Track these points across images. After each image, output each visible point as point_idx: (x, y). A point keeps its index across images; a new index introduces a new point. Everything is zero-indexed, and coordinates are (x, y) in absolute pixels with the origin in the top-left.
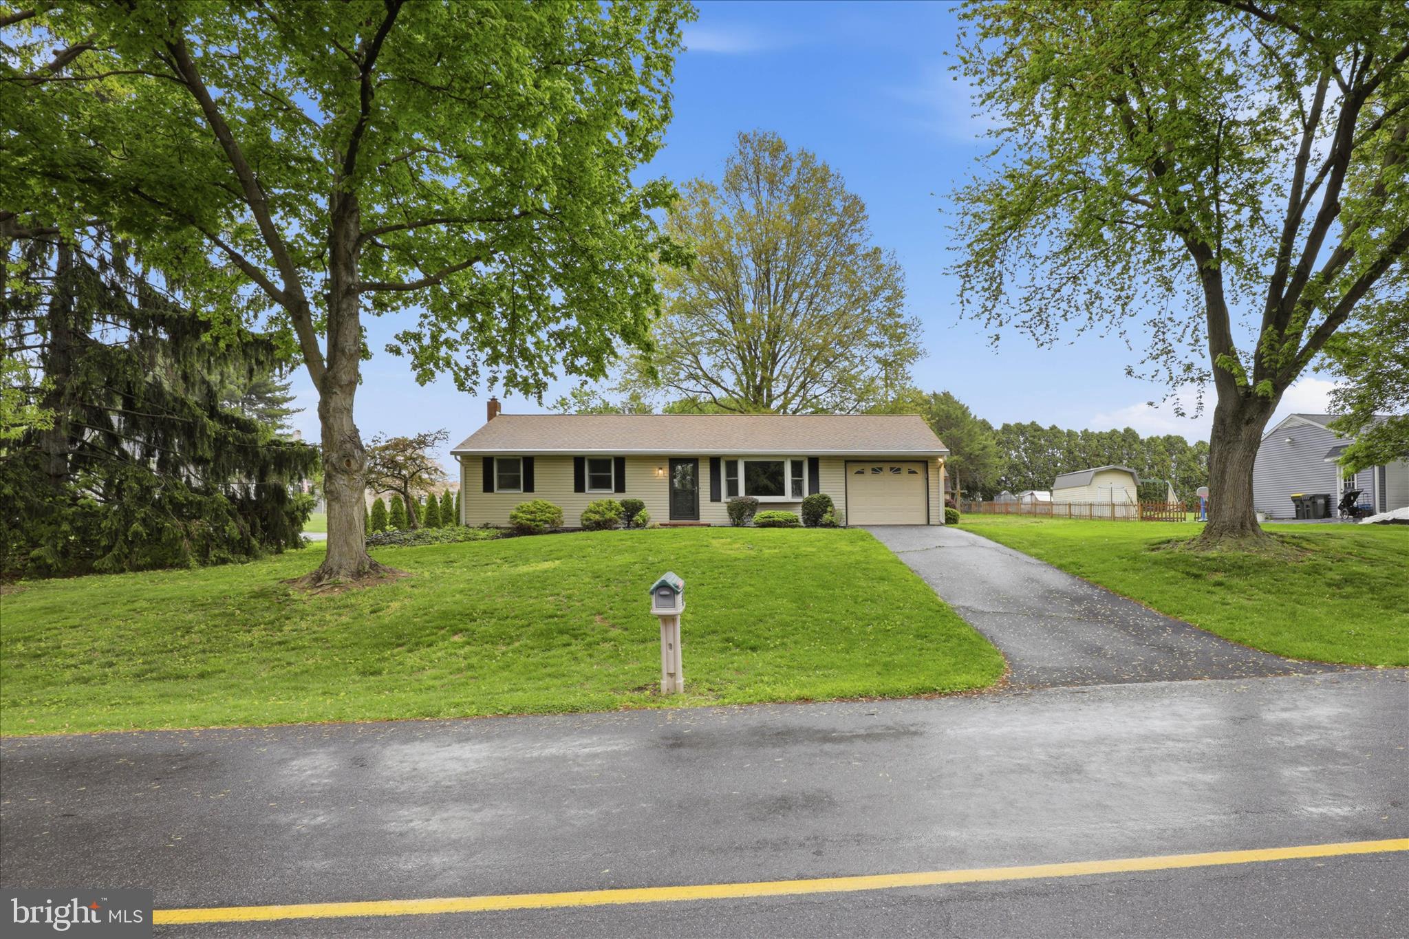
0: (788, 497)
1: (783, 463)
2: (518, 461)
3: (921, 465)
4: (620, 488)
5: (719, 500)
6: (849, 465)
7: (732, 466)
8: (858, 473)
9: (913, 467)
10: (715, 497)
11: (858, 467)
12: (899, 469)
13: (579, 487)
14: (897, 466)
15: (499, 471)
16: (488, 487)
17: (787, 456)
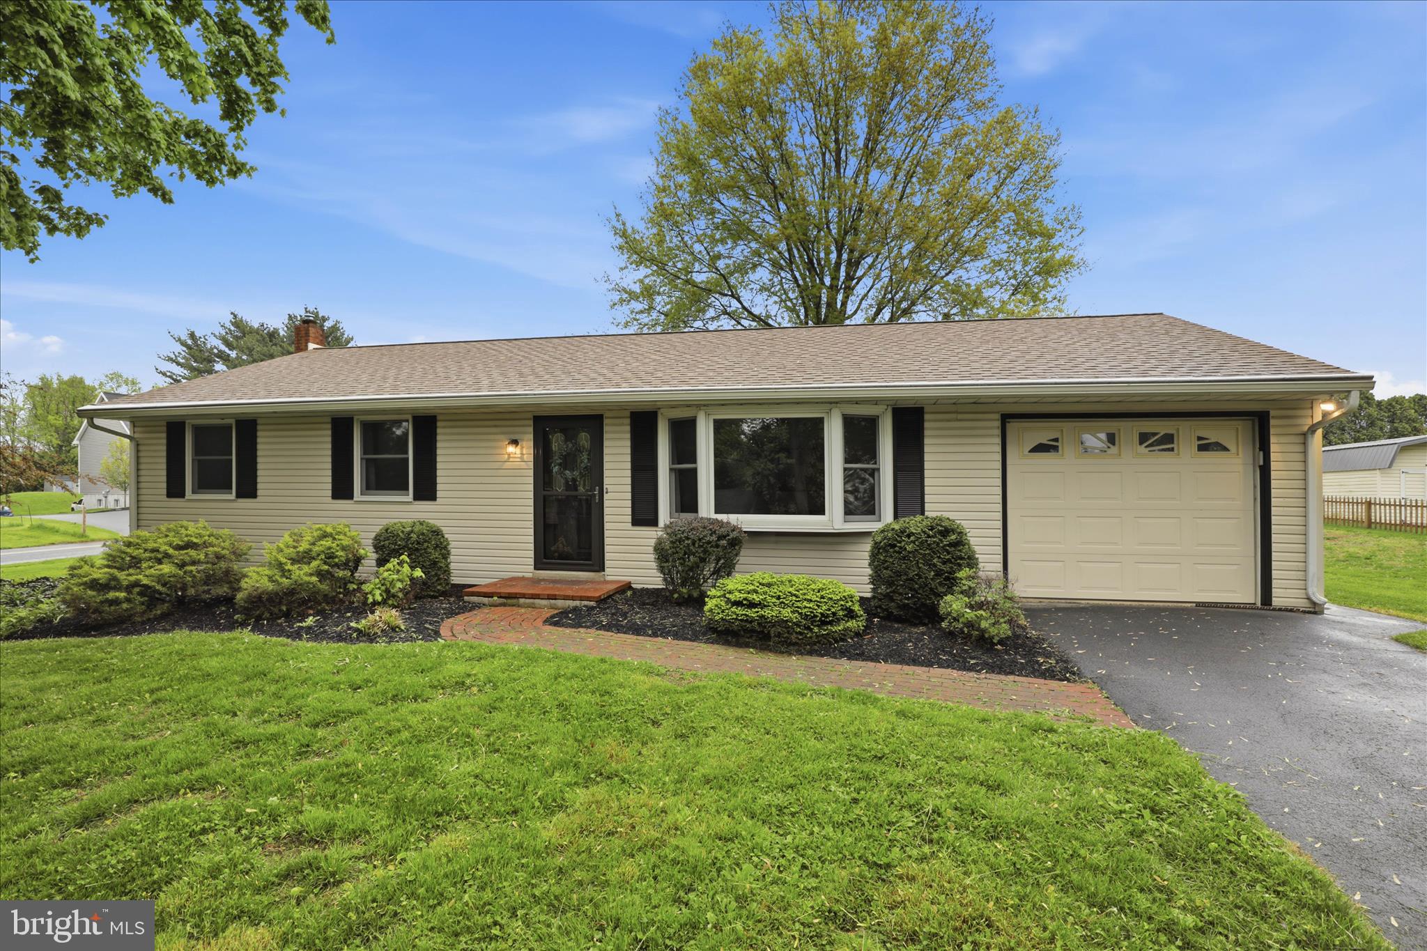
0: (833, 518)
1: (821, 420)
2: (229, 428)
3: (1240, 425)
4: (426, 491)
5: (654, 522)
6: (1012, 426)
7: (684, 434)
8: (1040, 448)
9: (1213, 431)
10: (644, 514)
11: (1043, 434)
12: (1169, 438)
13: (342, 490)
14: (1161, 427)
15: (197, 451)
16: (175, 489)
17: (833, 403)
